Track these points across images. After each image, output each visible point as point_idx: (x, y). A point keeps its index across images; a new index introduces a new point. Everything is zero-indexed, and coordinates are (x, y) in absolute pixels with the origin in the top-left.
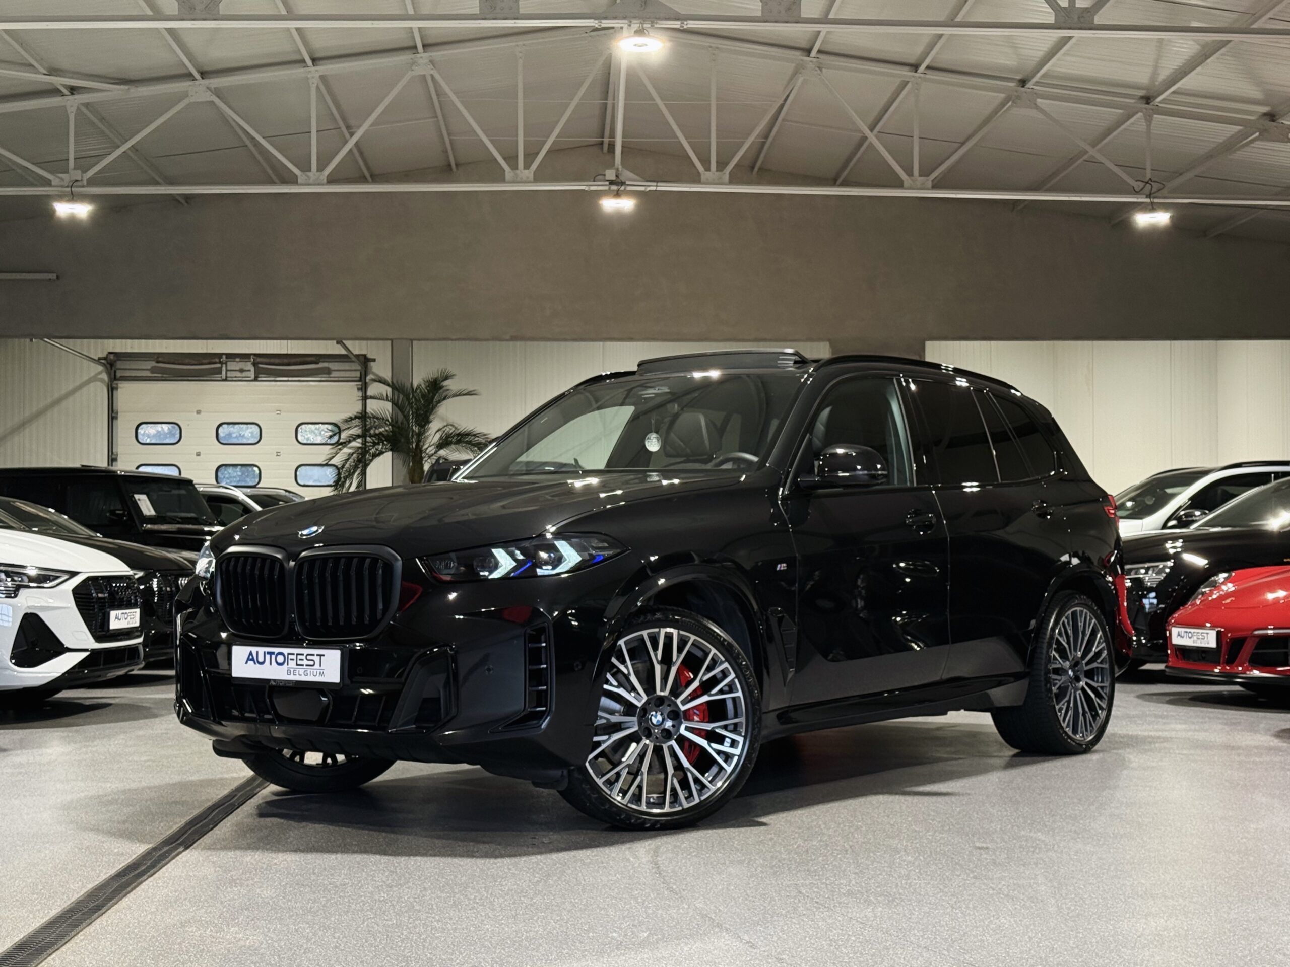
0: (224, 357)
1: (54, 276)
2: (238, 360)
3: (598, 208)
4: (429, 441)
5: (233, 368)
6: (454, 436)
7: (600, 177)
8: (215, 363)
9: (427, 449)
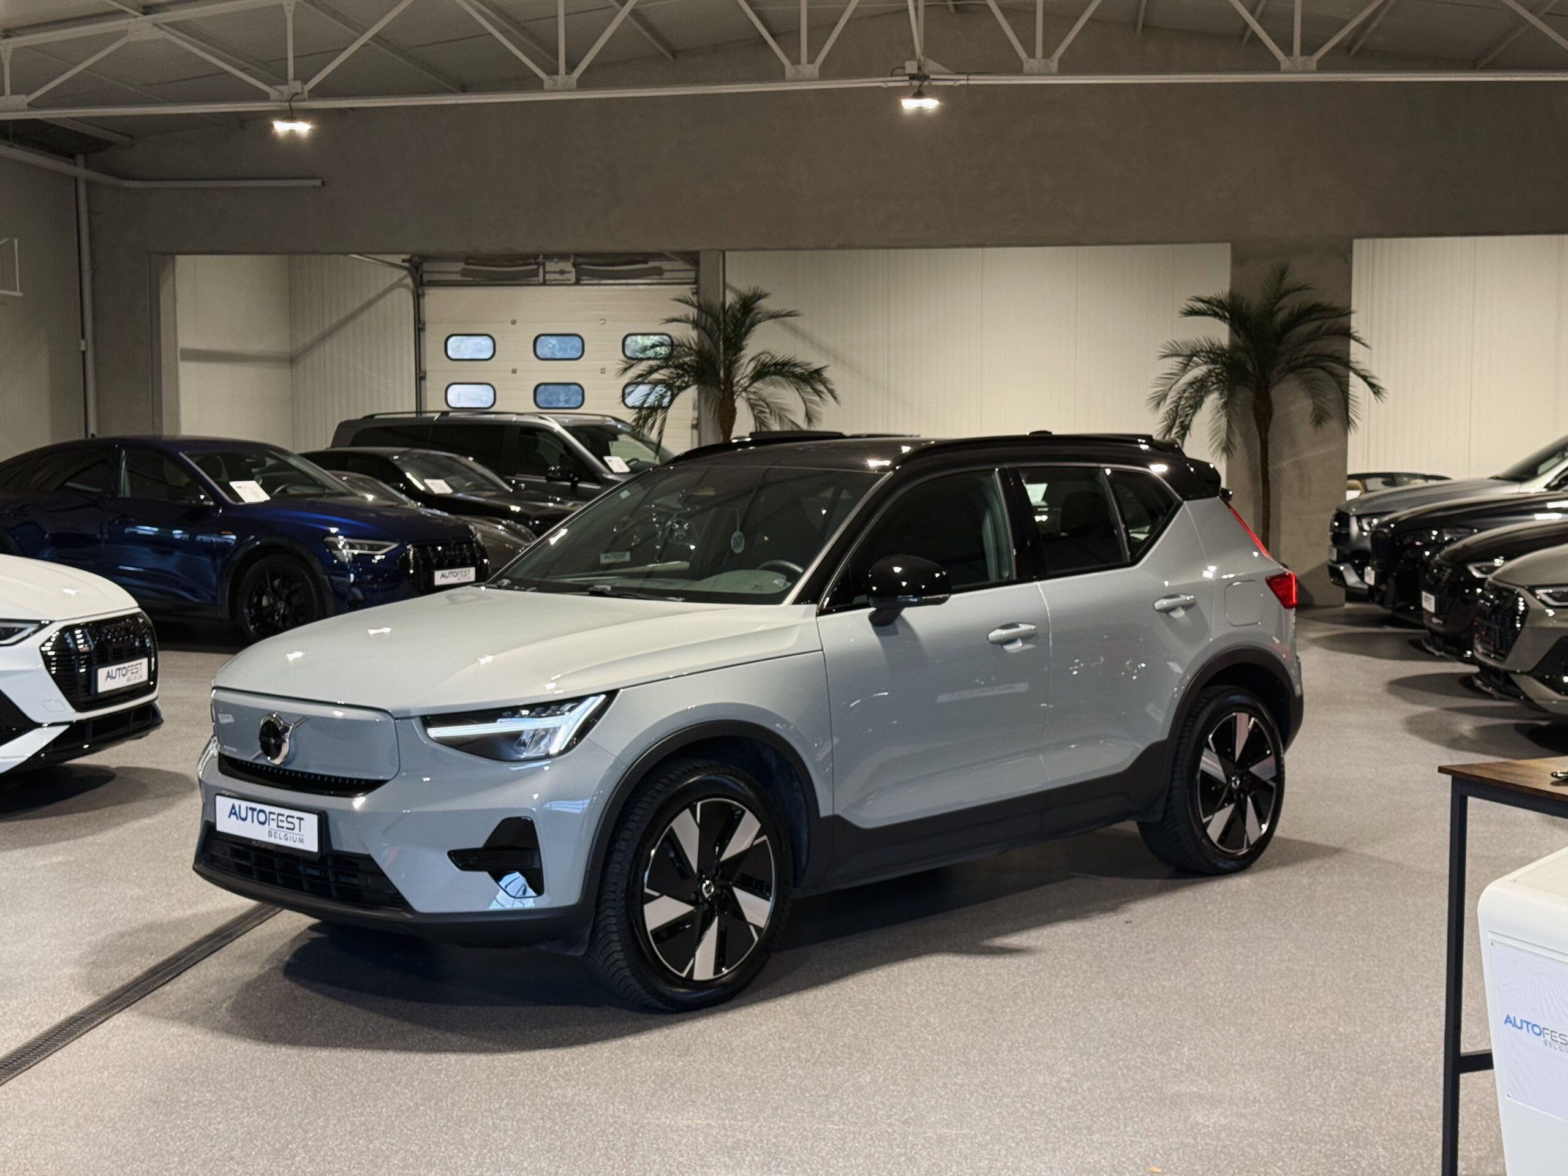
0: (541, 257)
1: (319, 183)
2: (556, 260)
3: (898, 105)
4: (741, 371)
5: (552, 270)
6: (770, 366)
7: (898, 71)
8: (531, 264)
9: (738, 382)
